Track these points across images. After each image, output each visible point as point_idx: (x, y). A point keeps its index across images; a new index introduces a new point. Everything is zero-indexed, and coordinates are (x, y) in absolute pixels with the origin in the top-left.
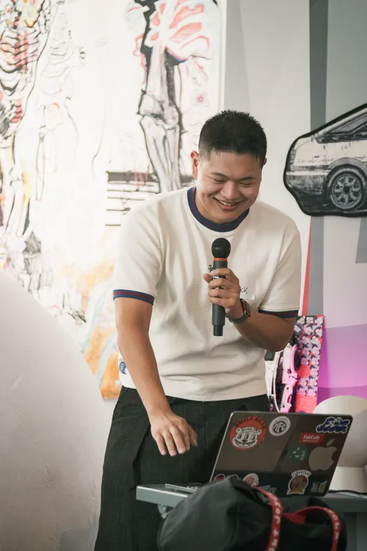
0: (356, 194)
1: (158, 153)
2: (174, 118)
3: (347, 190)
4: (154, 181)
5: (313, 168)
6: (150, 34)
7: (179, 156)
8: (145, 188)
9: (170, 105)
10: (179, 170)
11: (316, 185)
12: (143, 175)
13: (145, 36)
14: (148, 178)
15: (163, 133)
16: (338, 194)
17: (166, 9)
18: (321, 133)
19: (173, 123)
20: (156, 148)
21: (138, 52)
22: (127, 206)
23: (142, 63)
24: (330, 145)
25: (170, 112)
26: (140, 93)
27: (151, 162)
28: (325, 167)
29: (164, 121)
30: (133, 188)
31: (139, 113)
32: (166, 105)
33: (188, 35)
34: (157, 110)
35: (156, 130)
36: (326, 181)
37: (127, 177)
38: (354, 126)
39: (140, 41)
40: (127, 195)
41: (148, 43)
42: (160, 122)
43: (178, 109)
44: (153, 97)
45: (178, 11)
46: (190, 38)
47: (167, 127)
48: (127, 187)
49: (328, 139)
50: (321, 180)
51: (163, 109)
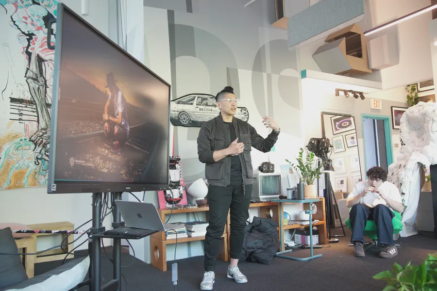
0: (187, 120)
1: (35, 93)
2: (42, 81)
3: (184, 119)
4: (34, 104)
5: (174, 111)
6: (30, 47)
7: (45, 96)
8: (30, 106)
9: (40, 76)
10: (45, 101)
11: (175, 116)
12: (28, 101)
13: (28, 48)
14: (31, 103)
15: (37, 86)
16: (182, 120)
17: (38, 40)
18: (177, 101)
19: (42, 83)
20: (35, 91)
21: (25, 53)
22: (21, 112)
23: (27, 58)
24: (179, 105)
25: (40, 79)
26: (26, 69)
27: (32, 96)
28: (178, 111)
29: (38, 82)
30: (24, 106)
31: (25, 77)
32: (39, 76)
33: (48, 52)
34: (34, 77)
35: (33, 85)
36: (179, 115)
37: (21, 101)
38: (185, 100)
39: (25, 49)
40: (21, 108)
41: (29, 50)
42: (36, 82)
43: (44, 78)
44: (32, 72)
45: (43, 42)
46: (48, 53)
47: (39, 84)
48: (21, 105)
49: (178, 103)
50: (177, 115)
51: (37, 77)
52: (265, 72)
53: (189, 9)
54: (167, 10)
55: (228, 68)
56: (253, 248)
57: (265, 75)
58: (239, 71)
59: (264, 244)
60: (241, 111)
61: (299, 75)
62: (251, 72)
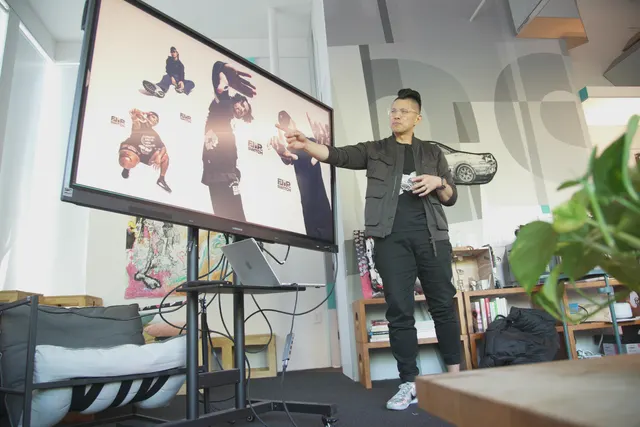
52: (516, 100)
53: (389, 38)
54: (357, 47)
55: (455, 104)
56: (508, 355)
57: (516, 106)
58: (474, 104)
59: (528, 347)
60: (484, 158)
61: (575, 98)
62: (491, 105)
